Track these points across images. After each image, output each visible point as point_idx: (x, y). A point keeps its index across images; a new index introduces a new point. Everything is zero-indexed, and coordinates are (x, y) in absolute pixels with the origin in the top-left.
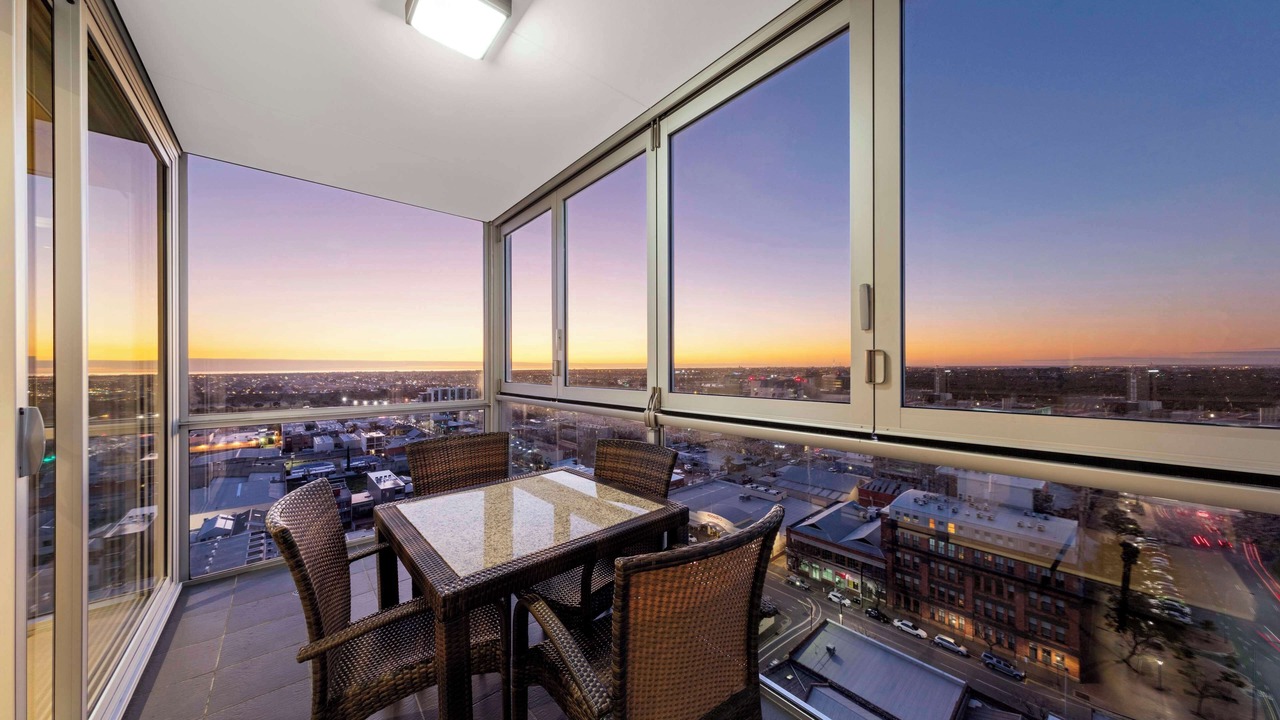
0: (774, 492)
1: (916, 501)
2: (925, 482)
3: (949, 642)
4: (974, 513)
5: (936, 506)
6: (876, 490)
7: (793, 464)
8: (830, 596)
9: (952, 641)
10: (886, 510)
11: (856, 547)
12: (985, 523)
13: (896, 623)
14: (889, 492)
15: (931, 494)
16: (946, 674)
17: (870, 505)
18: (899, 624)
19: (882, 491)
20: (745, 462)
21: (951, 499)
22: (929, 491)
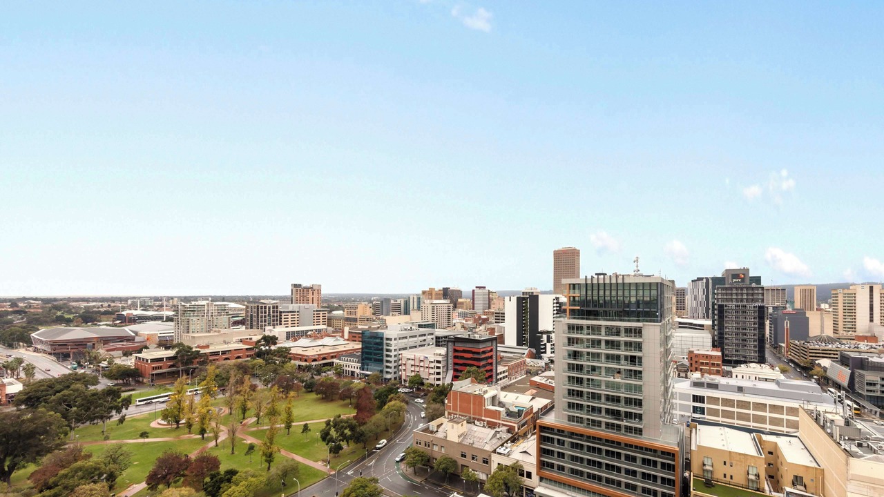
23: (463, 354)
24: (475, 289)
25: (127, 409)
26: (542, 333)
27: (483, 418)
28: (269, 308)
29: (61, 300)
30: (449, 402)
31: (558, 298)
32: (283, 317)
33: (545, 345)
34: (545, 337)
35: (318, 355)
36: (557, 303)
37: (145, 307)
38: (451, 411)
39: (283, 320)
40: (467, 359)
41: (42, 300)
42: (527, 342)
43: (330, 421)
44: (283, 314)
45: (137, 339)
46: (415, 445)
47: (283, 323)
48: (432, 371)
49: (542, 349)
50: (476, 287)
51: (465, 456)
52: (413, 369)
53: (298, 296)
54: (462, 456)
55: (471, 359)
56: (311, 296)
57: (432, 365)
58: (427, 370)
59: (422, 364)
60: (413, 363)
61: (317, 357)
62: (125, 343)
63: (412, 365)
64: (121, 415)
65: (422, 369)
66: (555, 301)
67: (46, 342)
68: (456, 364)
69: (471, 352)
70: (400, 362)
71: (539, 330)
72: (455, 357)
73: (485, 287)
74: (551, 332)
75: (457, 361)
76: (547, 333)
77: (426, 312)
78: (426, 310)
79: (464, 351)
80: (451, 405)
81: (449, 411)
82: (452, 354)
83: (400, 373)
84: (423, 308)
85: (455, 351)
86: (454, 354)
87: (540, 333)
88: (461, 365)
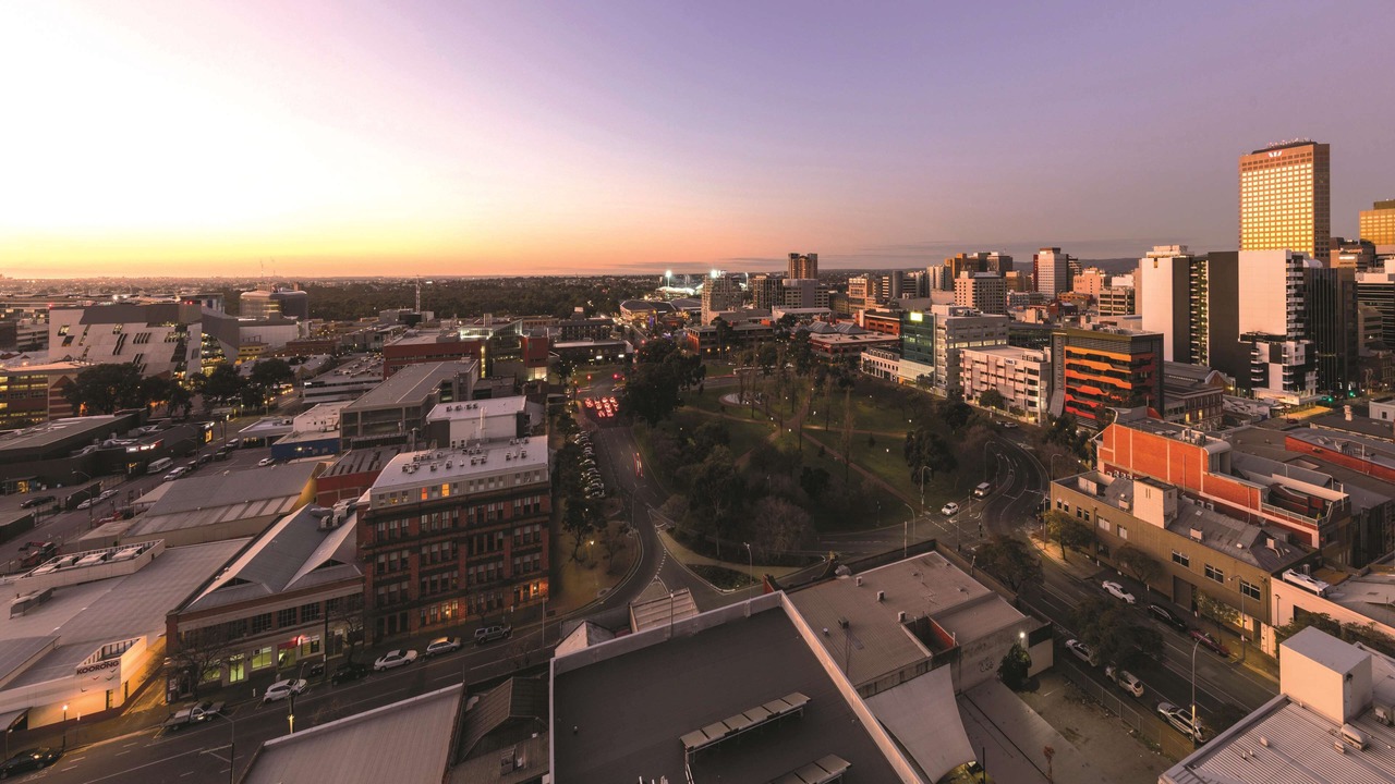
0: (130, 551)
1: (405, 469)
2: (412, 438)
3: (442, 644)
4: (467, 460)
5: (429, 467)
6: (344, 473)
7: (178, 477)
8: (269, 694)
9: (444, 640)
10: (365, 498)
11: (315, 581)
12: (479, 469)
13: (379, 664)
14: (364, 469)
15: (421, 453)
16: (442, 690)
17: (336, 501)
18: (383, 663)
19: (354, 471)
20: (32, 512)
21: (444, 452)
22: (417, 449)
23: (1086, 363)
26: (1255, 338)
27: (1203, 495)
28: (774, 283)
30: (1108, 444)
32: (787, 294)
33: (1265, 367)
34: (1264, 347)
35: (840, 344)
36: (1296, 270)
38: (1113, 464)
39: (786, 298)
40: (1098, 372)
42: (1203, 356)
44: (787, 291)
46: (1056, 507)
47: (786, 302)
48: (1021, 387)
49: (1255, 375)
51: (1184, 562)
52: (984, 378)
55: (1108, 373)
56: (807, 270)
57: (1021, 376)
58: (1012, 383)
59: (1001, 372)
60: (984, 368)
63: (982, 373)
65: (1001, 381)
66: (1293, 265)
68: (1070, 380)
69: (1108, 360)
70: (962, 365)
71: (1242, 331)
72: (1070, 366)
73: (1059, 249)
74: (1283, 338)
75: (1073, 374)
76: (1269, 338)
77: (963, 292)
78: (963, 289)
79: (1089, 357)
80: (1114, 451)
81: (1108, 462)
82: (1063, 360)
83: (962, 383)
84: (958, 285)
85: (1069, 354)
86: (1067, 361)
87: (1244, 337)
88: (1083, 382)
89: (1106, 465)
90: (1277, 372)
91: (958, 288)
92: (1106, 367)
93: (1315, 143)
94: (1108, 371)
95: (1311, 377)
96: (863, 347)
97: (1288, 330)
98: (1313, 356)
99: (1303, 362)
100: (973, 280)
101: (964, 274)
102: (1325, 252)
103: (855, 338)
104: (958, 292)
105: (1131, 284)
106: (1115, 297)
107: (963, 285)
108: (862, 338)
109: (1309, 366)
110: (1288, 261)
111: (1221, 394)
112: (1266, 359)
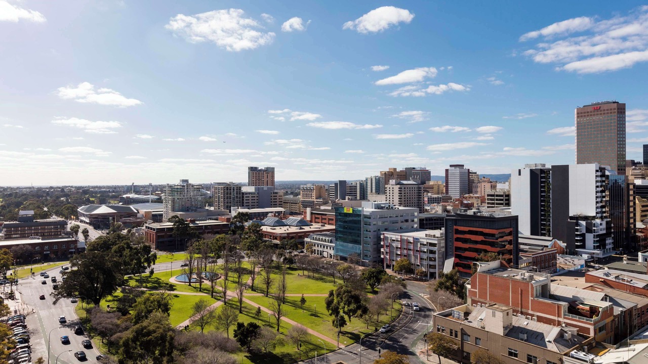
23: (468, 236)
24: (448, 168)
25: (154, 264)
26: (577, 218)
27: (530, 312)
28: (234, 189)
29: (86, 187)
30: (474, 286)
31: (604, 169)
32: (245, 198)
33: (583, 235)
35: (287, 233)
36: (601, 176)
37: (137, 192)
38: (477, 298)
39: (245, 201)
40: (476, 242)
41: (76, 187)
42: (549, 231)
43: (333, 291)
44: (245, 196)
45: (139, 215)
46: (436, 331)
47: (245, 204)
48: (425, 256)
49: (577, 241)
50: (451, 166)
51: (516, 355)
53: (254, 179)
54: (511, 354)
55: (482, 242)
56: (265, 179)
57: (425, 249)
58: (419, 254)
59: (411, 246)
60: (399, 244)
61: (286, 235)
62: (131, 219)
63: (398, 248)
64: (151, 268)
66: (599, 174)
67: (87, 215)
68: (457, 249)
69: (482, 234)
70: (382, 243)
71: (571, 214)
72: (457, 240)
73: (463, 166)
74: (594, 218)
75: (460, 244)
76: (586, 218)
77: (391, 194)
78: (391, 192)
79: (471, 232)
80: (477, 291)
81: (473, 298)
82: (453, 236)
83: (382, 256)
84: (388, 189)
85: (457, 232)
86: (456, 236)
87: (572, 218)
88: (466, 250)
89: (472, 300)
90: (590, 239)
91: (388, 192)
92: (480, 238)
93: (618, 102)
94: (482, 241)
95: (609, 241)
96: (306, 234)
97: (597, 213)
98: (611, 228)
99: (604, 232)
100: (399, 186)
101: (392, 182)
102: (623, 168)
103: (301, 229)
104: (388, 194)
105: (507, 188)
106: (497, 196)
107: (391, 189)
108: (307, 229)
109: (608, 234)
110: (597, 171)
111: (556, 253)
112: (584, 231)
